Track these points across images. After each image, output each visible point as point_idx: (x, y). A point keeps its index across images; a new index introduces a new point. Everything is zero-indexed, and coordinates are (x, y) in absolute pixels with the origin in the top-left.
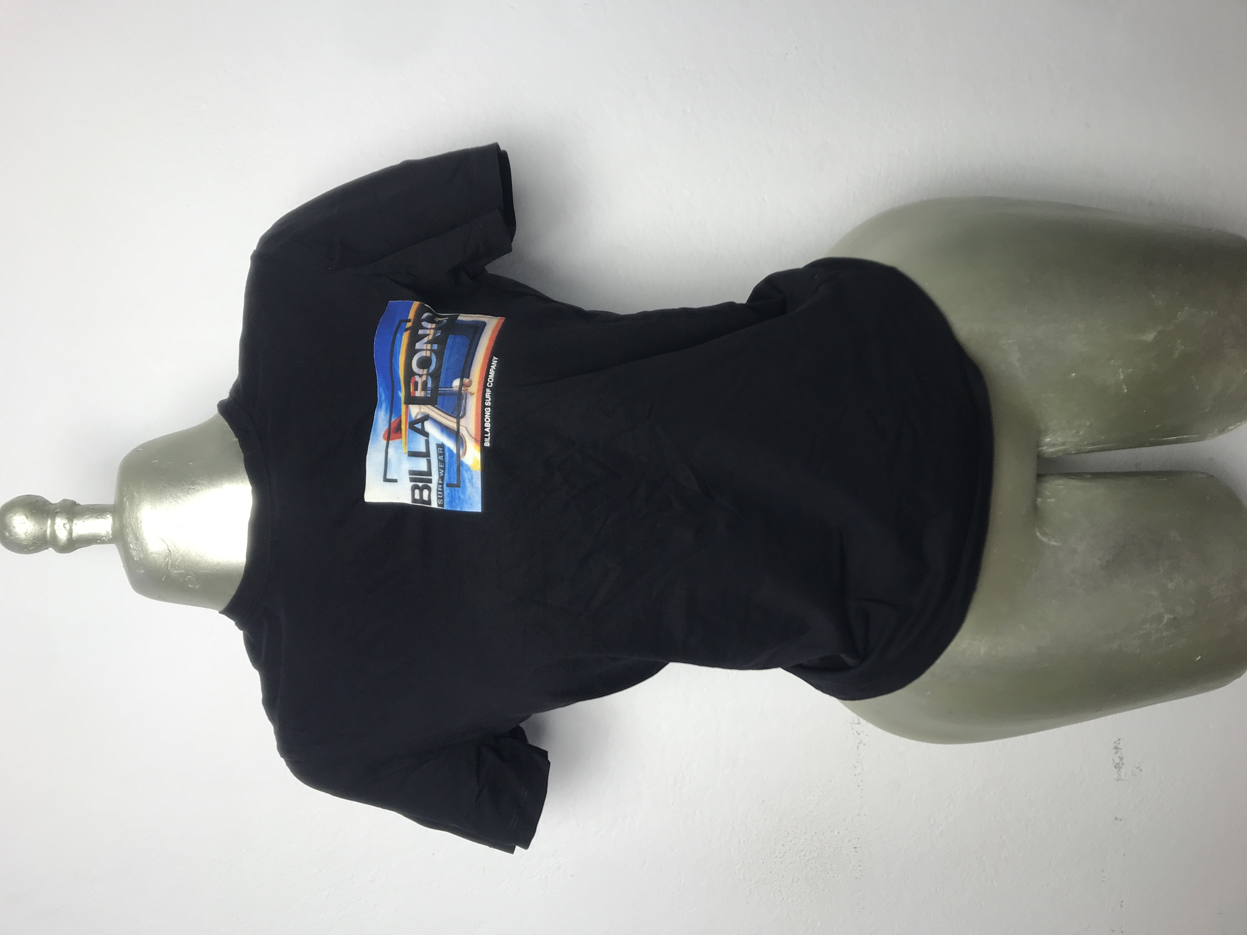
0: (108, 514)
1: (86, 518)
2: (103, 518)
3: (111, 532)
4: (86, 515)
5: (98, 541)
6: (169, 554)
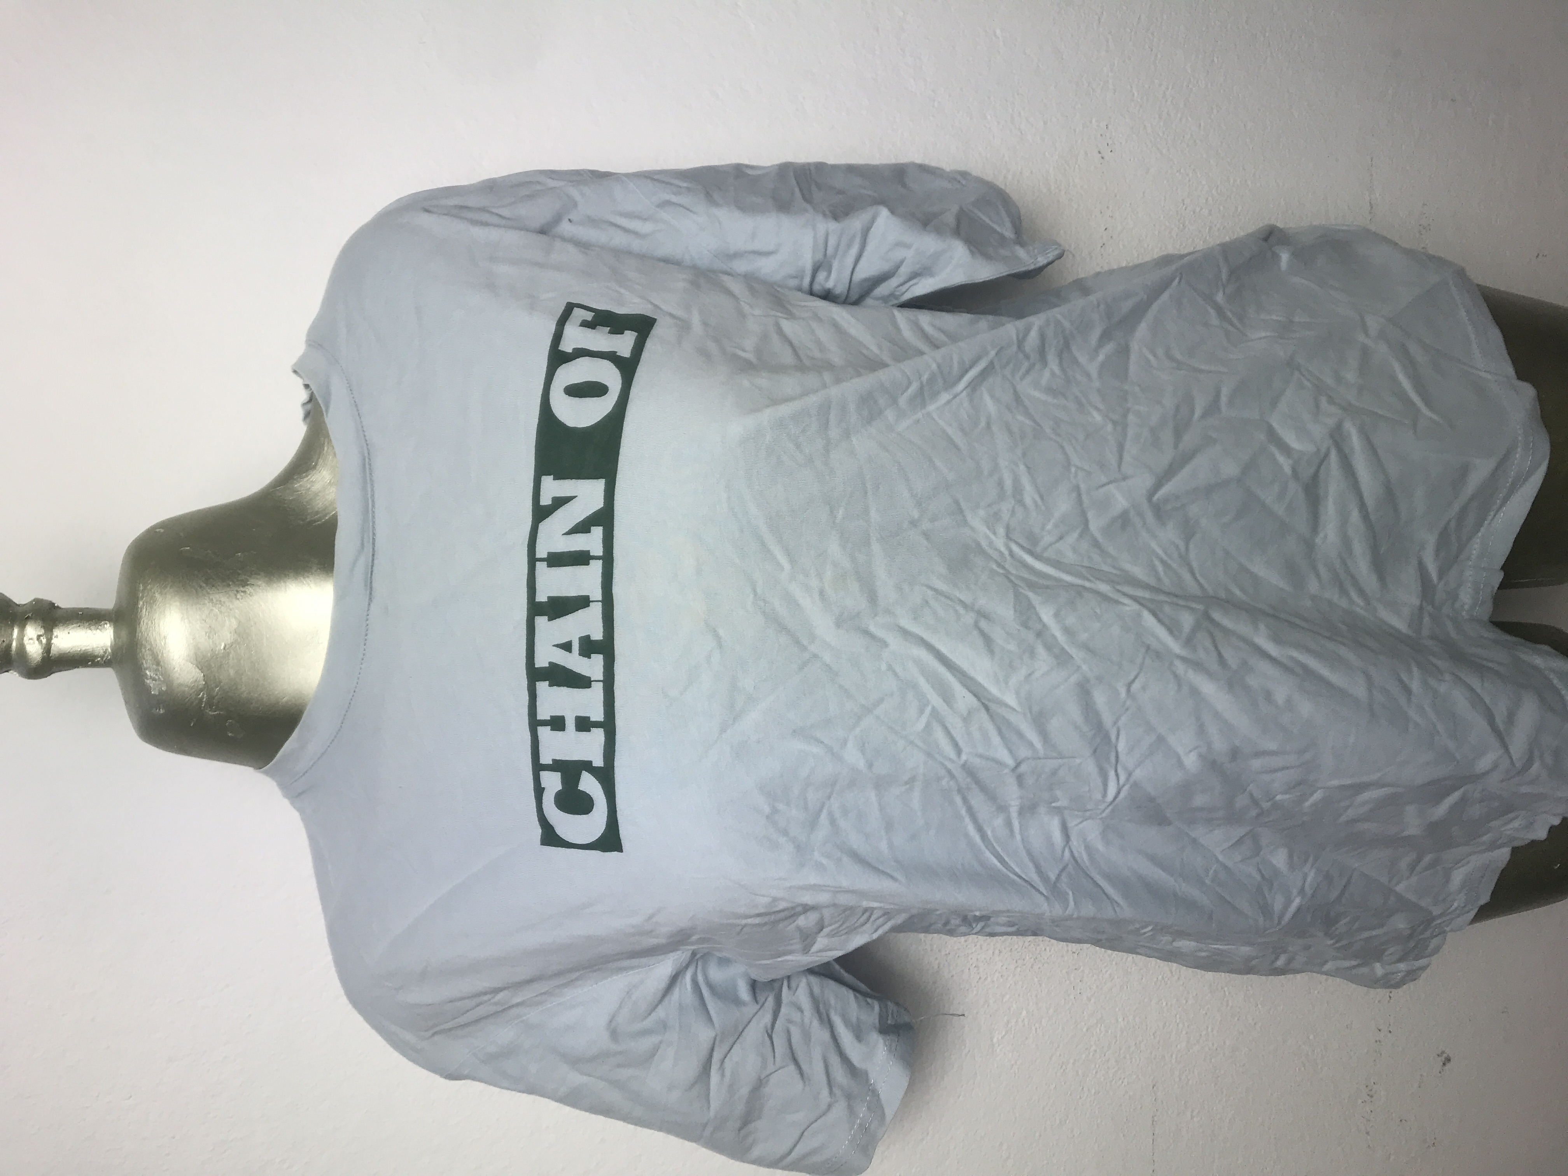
0: (106, 623)
1: (74, 627)
2: (99, 628)
3: (110, 649)
4: (73, 624)
5: (90, 663)
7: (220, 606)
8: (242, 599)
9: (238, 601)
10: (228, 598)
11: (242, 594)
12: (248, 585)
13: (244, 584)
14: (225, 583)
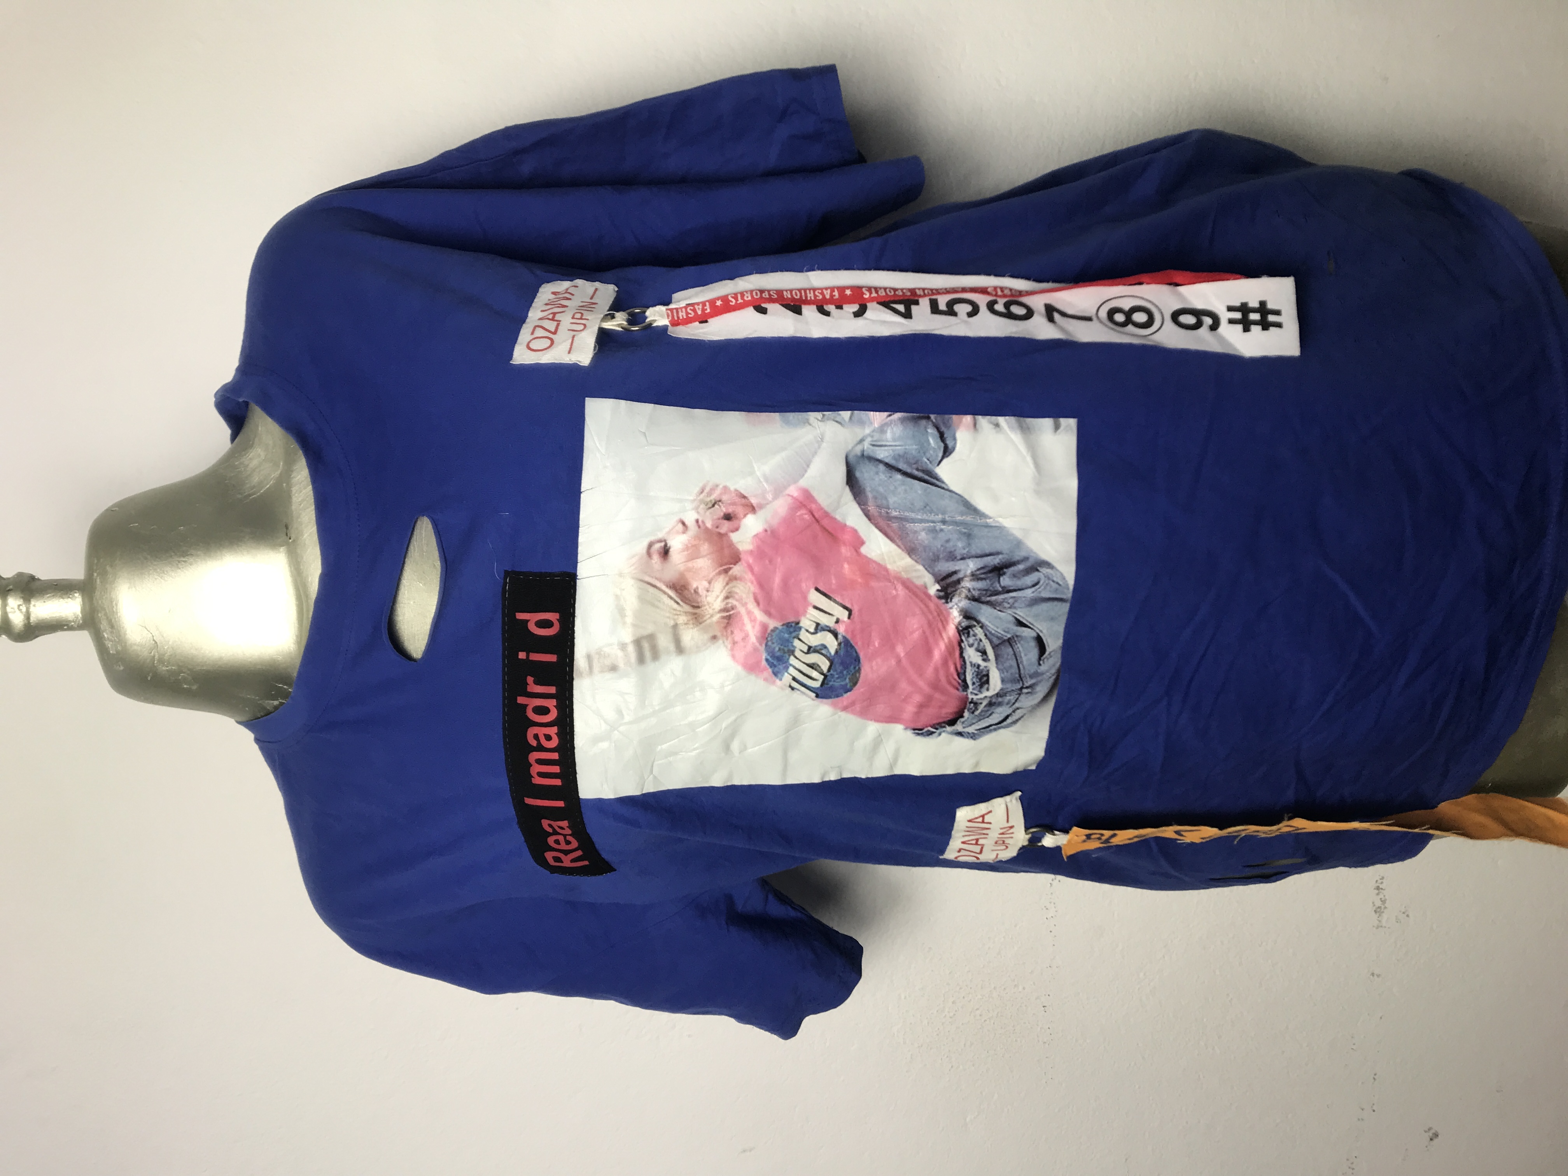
0: (76, 593)
1: (48, 597)
2: (69, 597)
3: (80, 615)
4: (47, 594)
5: (65, 627)
6: (155, 647)
11: (183, 563)
12: (189, 556)
13: (186, 555)
14: (167, 555)
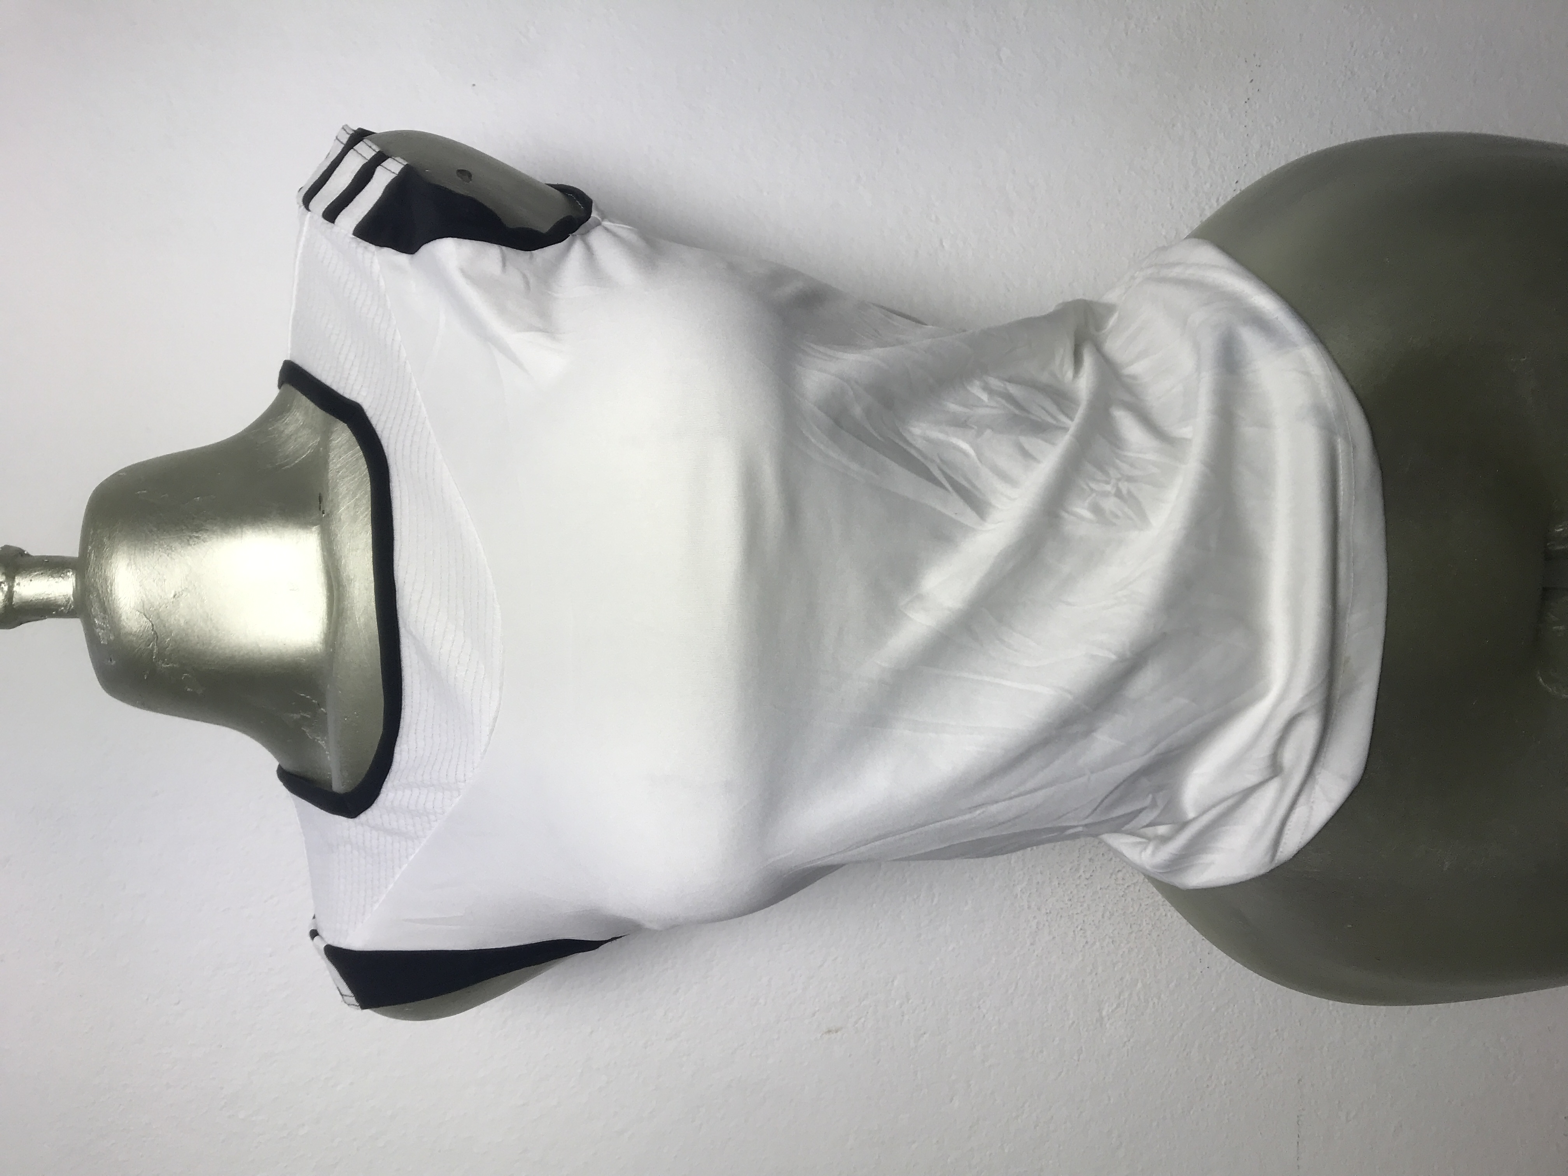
7: (170, 551)
8: (194, 545)
9: (189, 548)
10: (180, 544)
11: (195, 539)
12: (201, 530)
13: (198, 529)
14: (178, 529)
